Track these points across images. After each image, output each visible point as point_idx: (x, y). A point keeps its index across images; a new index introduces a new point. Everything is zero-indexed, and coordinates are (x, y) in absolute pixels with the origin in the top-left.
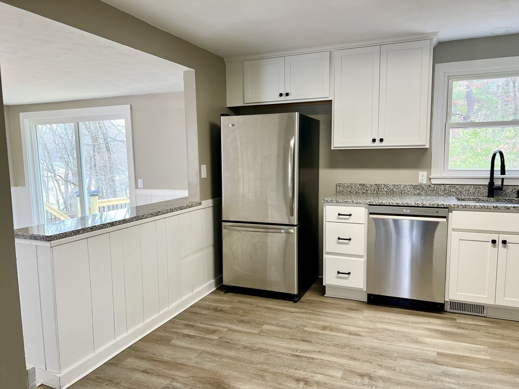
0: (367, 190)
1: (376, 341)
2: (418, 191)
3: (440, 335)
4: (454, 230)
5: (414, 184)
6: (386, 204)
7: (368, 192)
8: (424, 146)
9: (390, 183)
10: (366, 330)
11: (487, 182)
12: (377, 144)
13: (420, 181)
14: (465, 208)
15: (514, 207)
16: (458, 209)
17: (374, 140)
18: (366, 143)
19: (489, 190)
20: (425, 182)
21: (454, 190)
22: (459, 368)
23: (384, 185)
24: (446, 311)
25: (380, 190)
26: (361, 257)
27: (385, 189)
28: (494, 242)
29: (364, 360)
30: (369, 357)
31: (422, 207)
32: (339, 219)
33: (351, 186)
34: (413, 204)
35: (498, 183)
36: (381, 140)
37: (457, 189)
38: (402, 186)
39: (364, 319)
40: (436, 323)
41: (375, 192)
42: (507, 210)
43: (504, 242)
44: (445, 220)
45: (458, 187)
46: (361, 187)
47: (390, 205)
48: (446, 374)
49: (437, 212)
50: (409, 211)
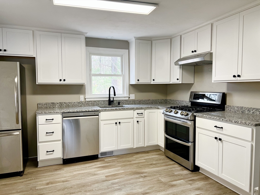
0: (55, 106)
1: (77, 181)
2: (80, 105)
3: (102, 169)
4: (101, 120)
5: (78, 102)
6: (71, 112)
8: (84, 83)
9: (67, 101)
10: (70, 177)
11: (108, 99)
12: (62, 82)
13: (81, 100)
14: (105, 111)
15: (122, 108)
16: (103, 111)
17: (61, 80)
18: (56, 81)
19: (109, 102)
20: (83, 100)
22: (116, 179)
23: (64, 103)
24: (99, 158)
25: (62, 105)
26: (60, 140)
27: (65, 104)
28: (116, 123)
29: (77, 191)
30: (79, 189)
31: (88, 112)
32: (46, 122)
33: (46, 104)
34: (84, 111)
35: (112, 99)
36: (64, 80)
37: (97, 103)
38: (73, 103)
39: (66, 172)
40: (98, 164)
41: (60, 106)
42: (120, 110)
43: (120, 123)
44: (98, 116)
46: (52, 104)
47: (73, 112)
48: (113, 184)
49: (95, 113)
50: (82, 114)
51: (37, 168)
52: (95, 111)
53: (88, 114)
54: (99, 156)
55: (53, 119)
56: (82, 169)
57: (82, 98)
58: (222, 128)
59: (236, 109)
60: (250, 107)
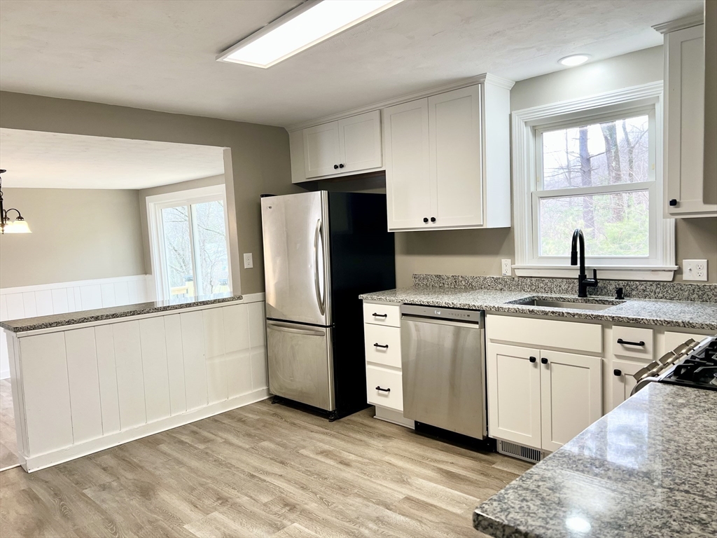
1: (356, 474)
2: (500, 286)
5: (495, 277)
6: (417, 303)
8: (482, 226)
12: (431, 225)
13: (503, 272)
17: (426, 220)
19: (579, 285)
20: (509, 274)
21: (542, 285)
23: (462, 277)
24: (498, 453)
26: (398, 369)
27: (463, 282)
28: (533, 360)
29: (313, 490)
30: (324, 489)
31: (453, 308)
32: (376, 320)
33: (426, 278)
34: (444, 305)
36: (433, 219)
37: (546, 284)
38: (482, 279)
39: (381, 448)
41: (453, 286)
43: (544, 361)
44: (477, 326)
45: (547, 281)
46: (438, 279)
47: (421, 305)
49: (468, 316)
50: (439, 313)
51: (372, 419)
52: (468, 309)
53: (452, 314)
54: (500, 448)
57: (505, 267)
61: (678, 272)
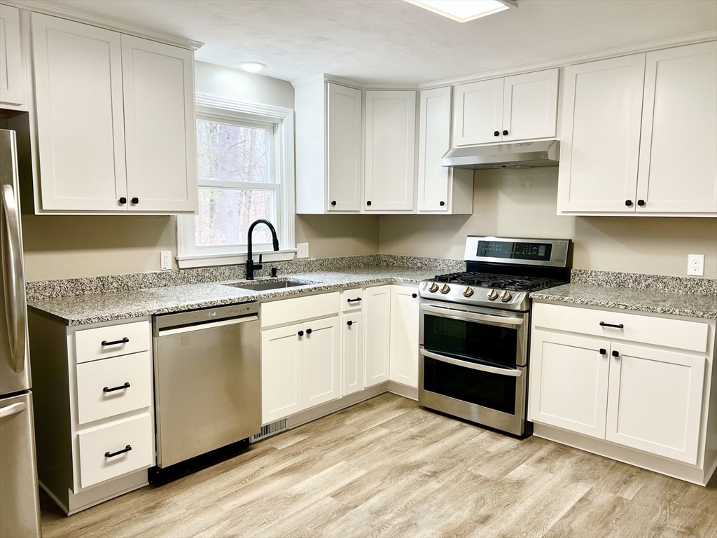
0: (83, 290)
1: (262, 530)
4: (266, 328)
5: (158, 272)
6: (183, 309)
7: (86, 292)
8: (194, 212)
9: (121, 272)
12: (127, 207)
13: (163, 266)
14: (275, 298)
16: (268, 300)
17: (123, 201)
18: (106, 204)
20: (170, 267)
21: (208, 274)
23: (112, 277)
24: (254, 444)
25: (106, 287)
26: (145, 409)
27: (114, 284)
28: (300, 334)
31: (231, 304)
32: (104, 352)
33: (51, 285)
34: (220, 303)
36: (135, 201)
37: (212, 273)
38: (141, 277)
41: (99, 292)
43: (309, 331)
44: (255, 318)
45: (212, 269)
46: (72, 285)
47: (189, 310)
49: (248, 309)
50: (214, 315)
51: (67, 519)
52: (247, 302)
53: (230, 312)
54: (253, 440)
55: (125, 340)
56: (236, 488)
57: (165, 259)
58: (621, 326)
59: (601, 278)
60: (638, 272)
61: (296, 253)
